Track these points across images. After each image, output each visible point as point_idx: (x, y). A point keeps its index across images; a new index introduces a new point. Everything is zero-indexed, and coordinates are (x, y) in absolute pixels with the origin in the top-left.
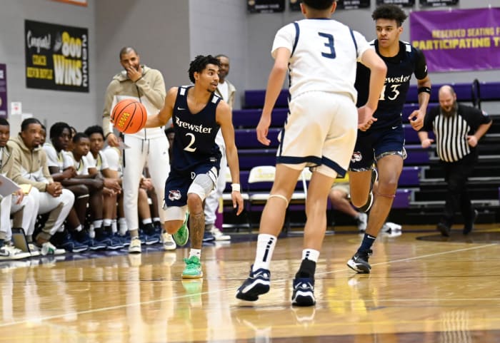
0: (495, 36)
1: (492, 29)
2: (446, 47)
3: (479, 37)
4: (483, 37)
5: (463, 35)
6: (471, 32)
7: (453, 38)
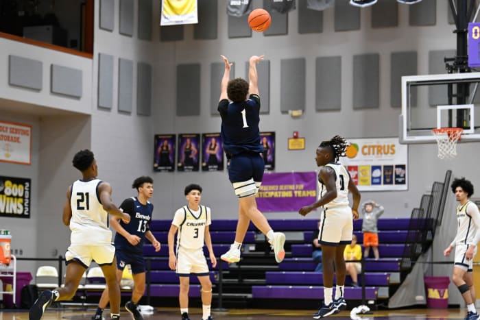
0: (296, 190)
1: (293, 186)
2: (266, 196)
3: (286, 191)
4: (289, 190)
5: (277, 189)
6: (281, 187)
7: (271, 191)
